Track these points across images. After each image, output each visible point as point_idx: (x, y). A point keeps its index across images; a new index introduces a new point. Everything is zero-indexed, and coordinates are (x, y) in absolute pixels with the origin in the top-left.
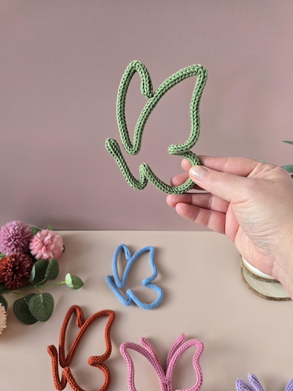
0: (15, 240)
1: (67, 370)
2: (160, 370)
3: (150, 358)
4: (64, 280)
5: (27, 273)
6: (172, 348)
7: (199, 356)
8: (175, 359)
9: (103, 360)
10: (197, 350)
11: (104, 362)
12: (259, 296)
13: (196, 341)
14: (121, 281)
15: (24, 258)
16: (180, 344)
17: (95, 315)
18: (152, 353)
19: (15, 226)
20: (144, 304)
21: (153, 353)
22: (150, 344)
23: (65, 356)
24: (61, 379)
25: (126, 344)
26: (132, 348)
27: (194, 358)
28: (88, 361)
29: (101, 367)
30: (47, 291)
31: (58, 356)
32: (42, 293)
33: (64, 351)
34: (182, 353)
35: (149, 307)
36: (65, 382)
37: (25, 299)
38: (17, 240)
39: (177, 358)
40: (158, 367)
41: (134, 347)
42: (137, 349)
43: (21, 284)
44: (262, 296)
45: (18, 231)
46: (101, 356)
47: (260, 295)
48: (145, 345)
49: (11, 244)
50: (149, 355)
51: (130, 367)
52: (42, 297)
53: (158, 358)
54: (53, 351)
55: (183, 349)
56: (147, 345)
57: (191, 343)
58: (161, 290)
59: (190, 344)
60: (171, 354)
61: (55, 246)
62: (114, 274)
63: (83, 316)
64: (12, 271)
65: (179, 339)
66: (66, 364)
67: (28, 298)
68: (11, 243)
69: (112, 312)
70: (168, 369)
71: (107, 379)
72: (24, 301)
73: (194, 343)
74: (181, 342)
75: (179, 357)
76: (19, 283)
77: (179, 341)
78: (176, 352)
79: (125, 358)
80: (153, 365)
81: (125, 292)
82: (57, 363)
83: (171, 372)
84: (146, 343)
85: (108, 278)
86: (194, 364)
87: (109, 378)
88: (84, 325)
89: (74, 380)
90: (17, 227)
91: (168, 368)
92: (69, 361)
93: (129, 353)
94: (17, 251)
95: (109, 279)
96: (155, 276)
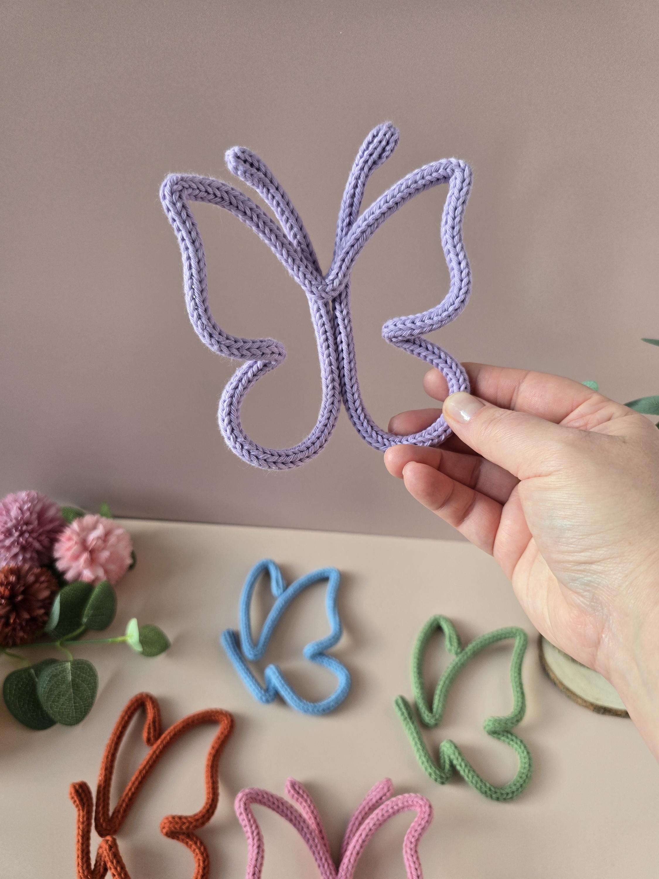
0: (22, 534)
1: (109, 842)
2: (326, 860)
3: (305, 829)
4: (123, 633)
5: (42, 611)
6: (359, 811)
7: (420, 834)
8: (363, 836)
9: (196, 827)
10: (416, 819)
11: (198, 832)
12: (577, 703)
13: (416, 800)
14: (254, 644)
15: (37, 577)
16: (379, 801)
17: (188, 719)
18: (310, 818)
19: (24, 503)
20: (305, 701)
21: (313, 818)
22: (308, 796)
23: (108, 810)
24: (93, 862)
25: (250, 793)
26: (264, 804)
27: (408, 838)
28: (161, 824)
29: (190, 843)
30: (84, 657)
31: (94, 808)
32: (71, 658)
33: (108, 798)
34: (380, 824)
35: (315, 710)
36: (102, 870)
37: (32, 671)
38: (27, 535)
39: (367, 836)
40: (321, 854)
41: (269, 800)
42: (275, 807)
43: (26, 637)
44: (584, 704)
45: (31, 514)
46: (190, 817)
47: (580, 701)
48: (297, 799)
49: (13, 543)
50: (302, 824)
51: (255, 847)
52: (69, 667)
53: (323, 831)
54: (83, 795)
55: (383, 815)
56: (300, 799)
57: (403, 803)
58: (347, 672)
59: (400, 805)
60: (354, 824)
61: (111, 553)
62: (241, 628)
63: (160, 720)
64: (7, 604)
65: (378, 790)
66: (109, 828)
67: (39, 669)
68: (12, 539)
69: (228, 716)
70: (345, 860)
71: (201, 871)
72: (30, 675)
73: (410, 803)
74: (381, 798)
75: (372, 834)
76: (21, 634)
77: (376, 796)
78: (367, 821)
79: (245, 826)
80: (311, 847)
81: (261, 670)
82: (89, 825)
83: (350, 867)
84: (298, 793)
85: (228, 636)
86: (406, 852)
87: (204, 868)
88: (159, 742)
89: (123, 868)
90: (29, 505)
91: (345, 857)
92: (117, 822)
93: (256, 816)
94: (24, 560)
95: (229, 639)
96: (336, 638)
